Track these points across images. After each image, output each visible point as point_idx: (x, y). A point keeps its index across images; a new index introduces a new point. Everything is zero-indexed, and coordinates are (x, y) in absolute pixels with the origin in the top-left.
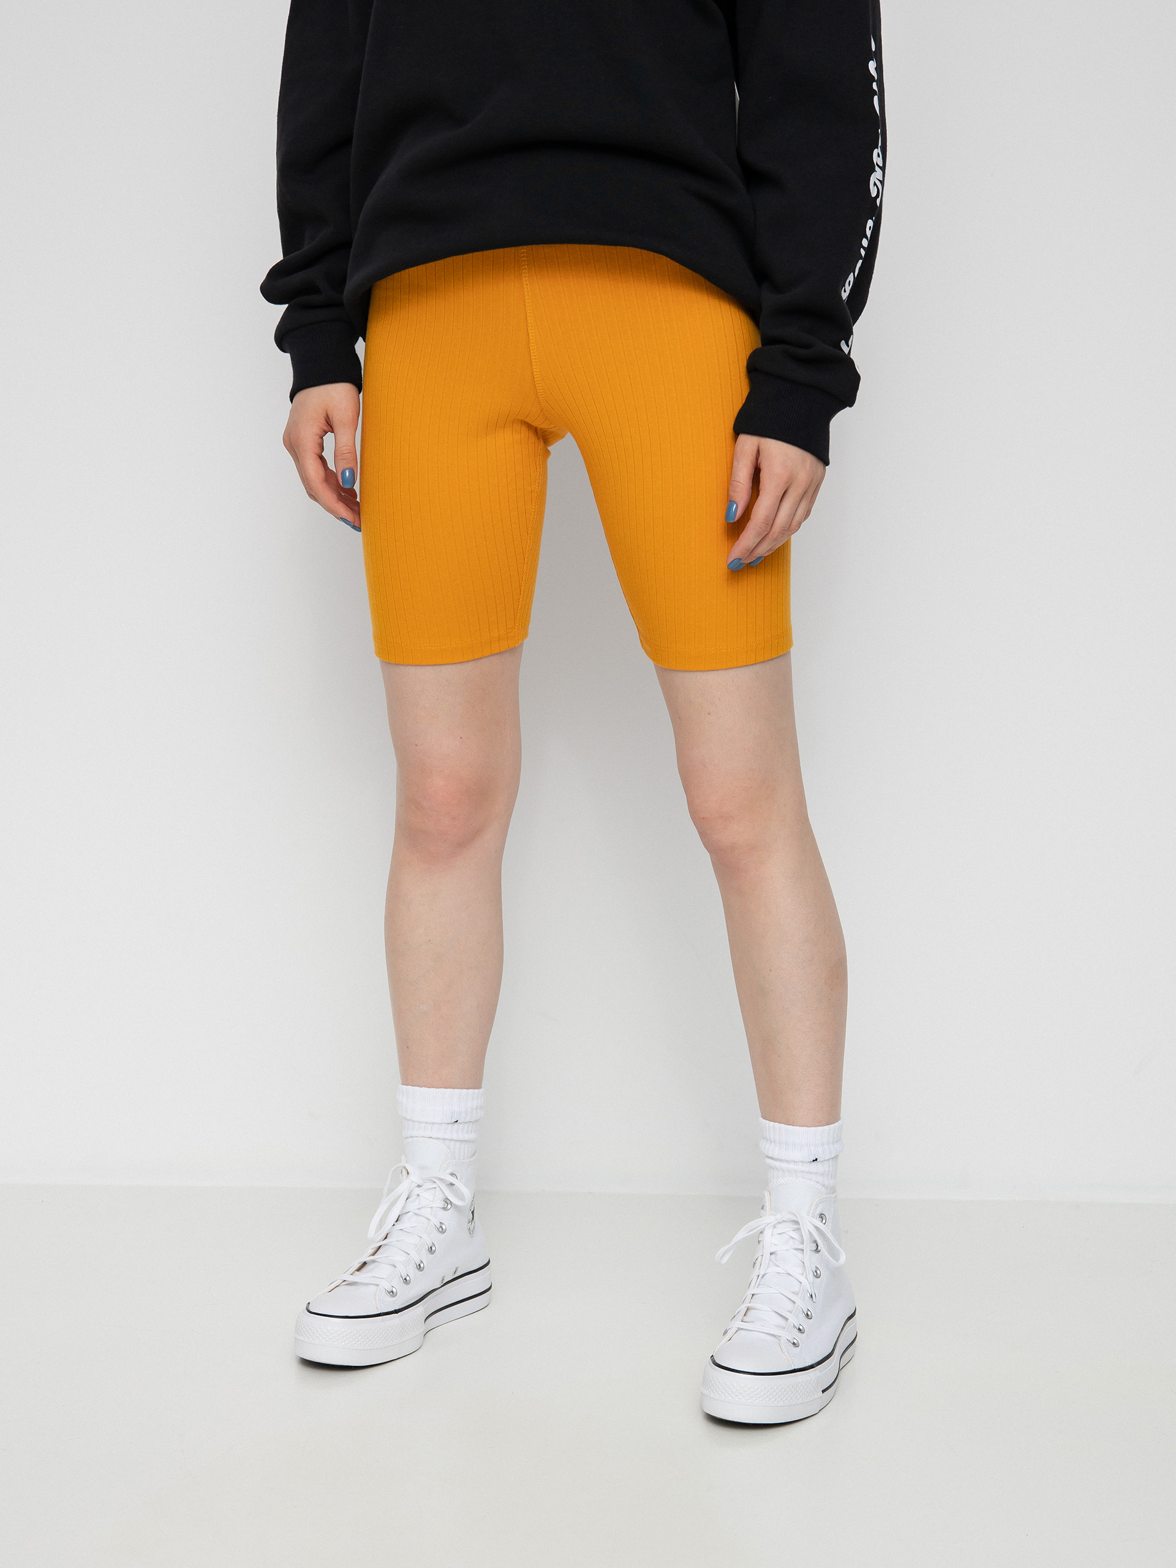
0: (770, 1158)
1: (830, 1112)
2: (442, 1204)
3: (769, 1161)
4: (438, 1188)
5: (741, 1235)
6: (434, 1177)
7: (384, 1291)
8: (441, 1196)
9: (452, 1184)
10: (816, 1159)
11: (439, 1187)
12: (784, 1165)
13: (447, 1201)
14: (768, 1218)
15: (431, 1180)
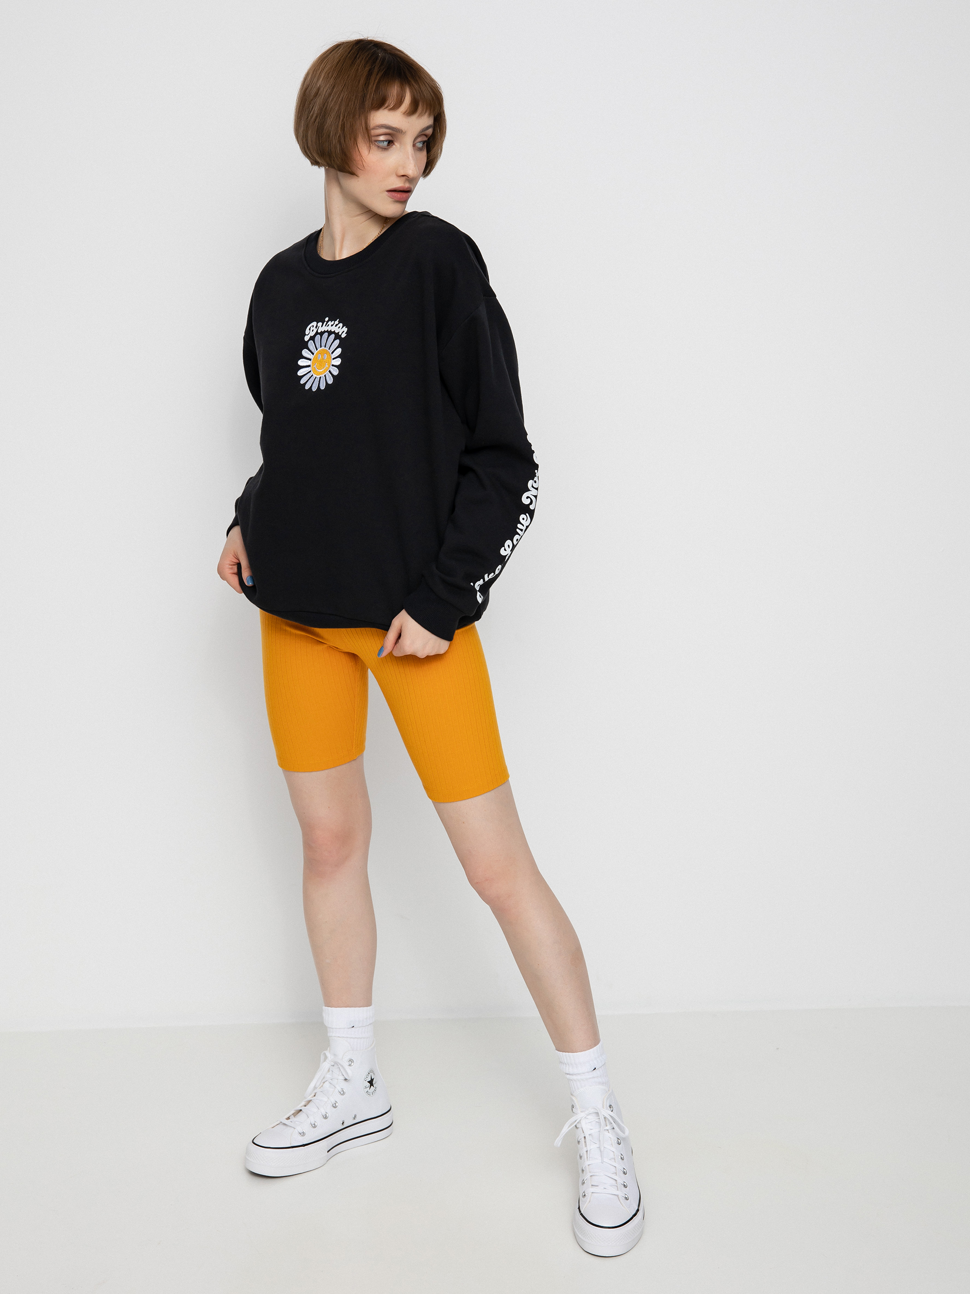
0: (568, 1074)
1: (594, 1039)
3: (568, 1076)
5: (565, 1129)
10: (595, 1068)
12: (579, 1077)
14: (580, 1115)
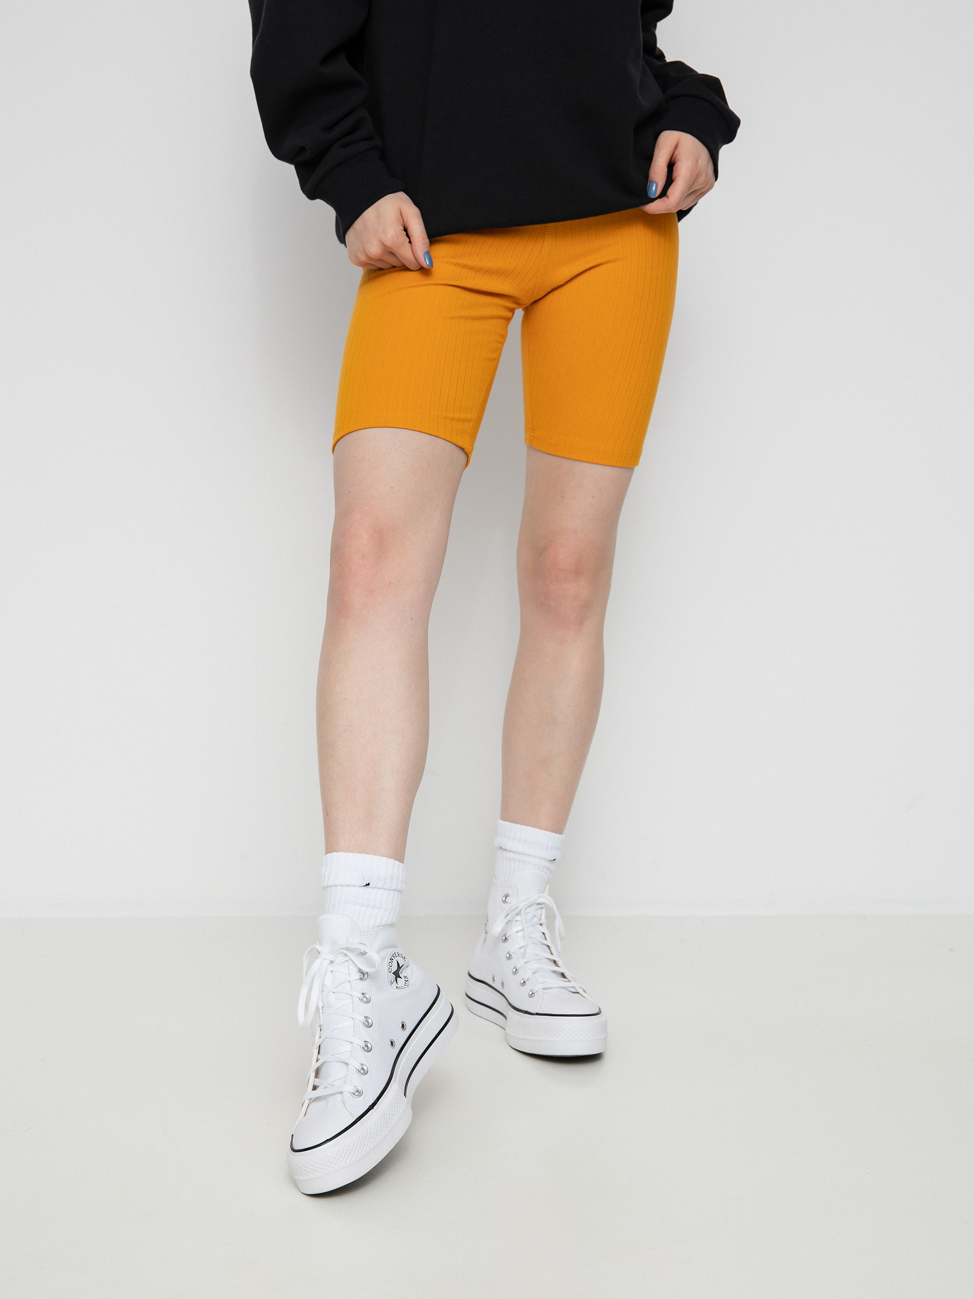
2: (358, 976)
4: (349, 960)
6: (342, 949)
7: (350, 1095)
8: (355, 969)
9: (364, 953)
11: (351, 960)
13: (361, 972)
15: (342, 953)
